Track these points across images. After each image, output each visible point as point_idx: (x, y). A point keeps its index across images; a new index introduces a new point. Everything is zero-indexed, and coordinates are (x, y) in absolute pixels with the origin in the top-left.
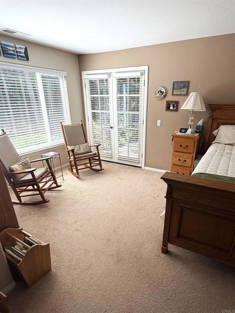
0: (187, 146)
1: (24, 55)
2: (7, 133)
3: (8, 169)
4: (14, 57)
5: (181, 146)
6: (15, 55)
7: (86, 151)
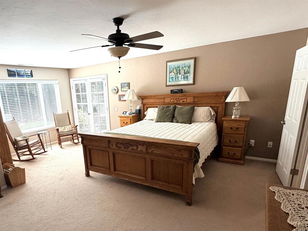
0: (127, 123)
1: (30, 74)
2: (16, 120)
3: (14, 140)
4: (24, 76)
5: (124, 122)
6: (24, 75)
7: (69, 130)
